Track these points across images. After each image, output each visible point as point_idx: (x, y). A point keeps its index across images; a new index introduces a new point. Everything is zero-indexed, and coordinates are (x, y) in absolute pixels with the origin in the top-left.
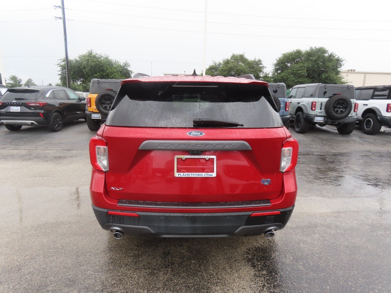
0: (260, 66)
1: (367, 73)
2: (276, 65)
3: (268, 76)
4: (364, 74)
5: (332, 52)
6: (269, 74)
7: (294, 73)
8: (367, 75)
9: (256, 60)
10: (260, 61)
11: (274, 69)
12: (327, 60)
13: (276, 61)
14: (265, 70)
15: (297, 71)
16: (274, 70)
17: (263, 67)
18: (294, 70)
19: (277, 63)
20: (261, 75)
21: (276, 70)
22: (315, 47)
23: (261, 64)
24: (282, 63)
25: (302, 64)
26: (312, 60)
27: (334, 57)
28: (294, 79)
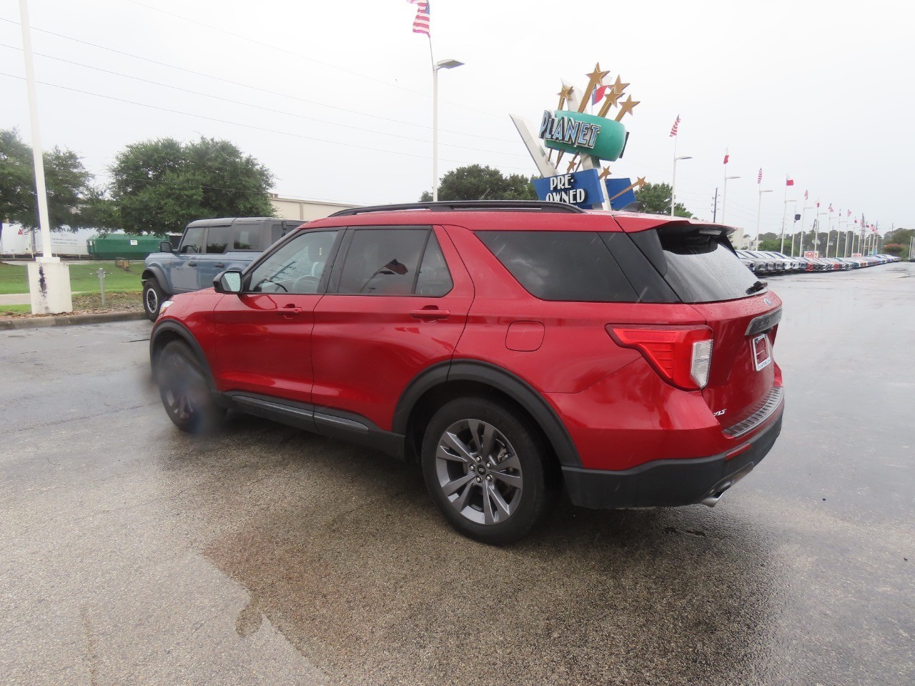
0: (75, 170)
1: (305, 203)
2: (117, 172)
3: (100, 197)
4: (298, 205)
5: (250, 156)
6: (102, 194)
7: (174, 194)
8: (305, 207)
9: (62, 155)
10: (72, 156)
11: (114, 181)
12: (241, 172)
13: (118, 163)
14: (91, 183)
15: (181, 189)
16: (114, 183)
17: (86, 175)
18: (174, 188)
19: (123, 168)
20: (80, 196)
21: (121, 185)
22: (212, 140)
23: (76, 167)
24: (137, 168)
25: (189, 176)
26: (211, 167)
27: (254, 165)
28: (177, 208)
